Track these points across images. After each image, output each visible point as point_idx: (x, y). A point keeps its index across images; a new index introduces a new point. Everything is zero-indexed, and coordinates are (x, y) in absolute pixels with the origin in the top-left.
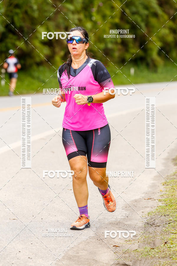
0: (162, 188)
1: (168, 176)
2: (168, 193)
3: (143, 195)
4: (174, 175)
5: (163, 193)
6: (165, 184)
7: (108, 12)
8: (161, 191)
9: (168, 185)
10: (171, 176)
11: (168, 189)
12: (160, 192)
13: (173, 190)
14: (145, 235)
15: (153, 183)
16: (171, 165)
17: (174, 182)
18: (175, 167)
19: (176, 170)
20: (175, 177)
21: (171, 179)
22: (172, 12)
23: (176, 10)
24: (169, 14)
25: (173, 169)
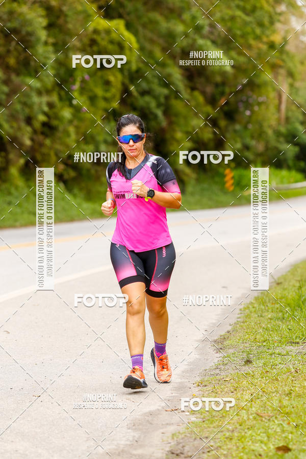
0: (196, 391)
1: (206, 370)
3: (163, 404)
4: (217, 368)
6: (201, 383)
7: (99, 91)
9: (205, 386)
10: (210, 370)
11: (207, 393)
15: (180, 383)
16: (211, 350)
17: (217, 380)
18: (218, 355)
19: (220, 359)
20: (218, 371)
21: (211, 375)
22: (209, 89)
23: (217, 85)
24: (203, 93)
25: (215, 358)
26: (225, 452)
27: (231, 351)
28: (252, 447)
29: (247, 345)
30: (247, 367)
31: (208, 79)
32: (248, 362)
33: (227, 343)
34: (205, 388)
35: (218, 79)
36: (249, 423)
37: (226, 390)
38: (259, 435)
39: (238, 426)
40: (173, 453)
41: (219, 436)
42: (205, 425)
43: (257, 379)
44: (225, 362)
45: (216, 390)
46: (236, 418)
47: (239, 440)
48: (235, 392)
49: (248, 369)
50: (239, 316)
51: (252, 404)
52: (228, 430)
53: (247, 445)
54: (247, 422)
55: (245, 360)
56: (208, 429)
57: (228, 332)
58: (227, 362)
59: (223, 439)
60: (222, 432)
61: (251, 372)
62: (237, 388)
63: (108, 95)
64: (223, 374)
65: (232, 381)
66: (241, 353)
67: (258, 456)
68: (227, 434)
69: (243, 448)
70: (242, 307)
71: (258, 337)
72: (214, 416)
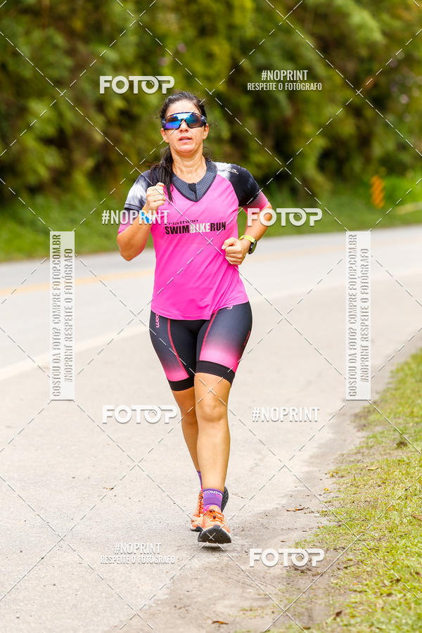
0: (329, 483)
1: (343, 455)
2: (342, 496)
3: (284, 502)
4: (358, 452)
5: (332, 495)
6: (337, 473)
7: (199, 67)
8: (327, 491)
9: (342, 477)
10: (349, 455)
11: (344, 486)
12: (324, 494)
13: (354, 489)
14: (287, 595)
15: (308, 473)
16: (350, 428)
17: (358, 468)
18: (360, 434)
19: (363, 439)
20: (359, 457)
21: (350, 461)
22: (351, 66)
23: (361, 60)
24: (343, 71)
25: (356, 438)
26: (369, 569)
27: (379, 429)
28: (406, 562)
29: (401, 421)
30: (400, 451)
31: (350, 52)
32: (402, 444)
33: (372, 417)
34: (342, 480)
35: (364, 52)
36: (402, 529)
37: (370, 483)
38: (416, 545)
39: (386, 532)
40: (296, 569)
41: (361, 545)
42: (341, 531)
43: (414, 468)
44: (370, 444)
45: (357, 483)
46: (384, 522)
47: (388, 552)
48: (383, 486)
49: (401, 454)
50: (390, 381)
51: (406, 503)
52: (373, 538)
53: (399, 559)
54: (399, 528)
55: (398, 441)
56: (346, 537)
57: (375, 403)
58: (372, 444)
59: (365, 550)
60: (364, 540)
61: (406, 459)
62: (386, 479)
63: (211, 72)
64: (367, 460)
65: (379, 470)
66: (392, 432)
67: (414, 574)
68: (372, 544)
69: (393, 563)
70: (394, 368)
71: (415, 410)
72: (354, 519)
